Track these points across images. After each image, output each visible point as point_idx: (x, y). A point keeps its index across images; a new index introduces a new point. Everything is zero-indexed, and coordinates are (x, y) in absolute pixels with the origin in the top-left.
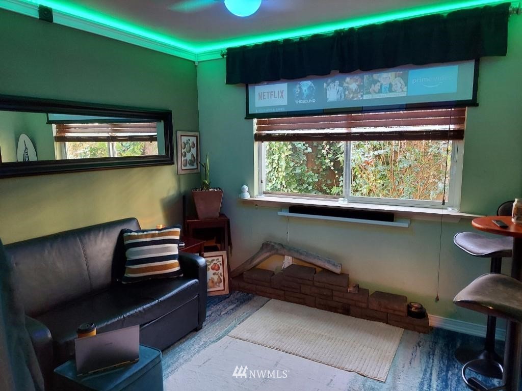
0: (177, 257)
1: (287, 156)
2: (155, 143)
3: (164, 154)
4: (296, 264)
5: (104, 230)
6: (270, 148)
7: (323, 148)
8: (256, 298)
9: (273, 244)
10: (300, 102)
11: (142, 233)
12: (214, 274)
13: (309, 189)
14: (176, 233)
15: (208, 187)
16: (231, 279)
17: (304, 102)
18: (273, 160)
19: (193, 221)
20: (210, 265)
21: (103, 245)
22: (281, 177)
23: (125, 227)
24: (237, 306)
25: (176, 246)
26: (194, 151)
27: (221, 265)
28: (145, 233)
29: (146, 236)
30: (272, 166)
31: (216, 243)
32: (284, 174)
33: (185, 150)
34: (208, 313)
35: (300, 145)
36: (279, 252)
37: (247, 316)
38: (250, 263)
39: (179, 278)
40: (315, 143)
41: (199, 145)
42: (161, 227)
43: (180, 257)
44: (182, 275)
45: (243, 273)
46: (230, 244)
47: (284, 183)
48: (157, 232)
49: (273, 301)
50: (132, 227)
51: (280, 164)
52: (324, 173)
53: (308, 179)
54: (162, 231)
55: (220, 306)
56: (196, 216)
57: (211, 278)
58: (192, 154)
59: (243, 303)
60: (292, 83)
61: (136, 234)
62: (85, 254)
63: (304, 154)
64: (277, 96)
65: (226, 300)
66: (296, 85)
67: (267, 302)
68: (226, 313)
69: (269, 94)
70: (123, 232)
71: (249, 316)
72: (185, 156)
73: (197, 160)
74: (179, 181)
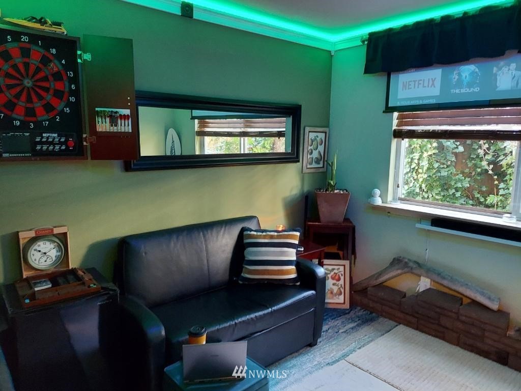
0: (295, 263)
1: (431, 155)
2: (283, 139)
3: (290, 151)
4: (435, 288)
5: (225, 227)
6: (410, 146)
7: (480, 147)
8: (381, 319)
9: (406, 260)
10: (457, 91)
11: (261, 233)
12: (334, 284)
13: (457, 196)
14: (295, 237)
15: (333, 188)
16: (353, 292)
17: (463, 91)
18: (412, 159)
19: (314, 223)
20: (329, 274)
21: (224, 241)
22: (421, 180)
23: (246, 225)
24: (358, 325)
25: (294, 251)
26: (321, 148)
27: (342, 275)
28: (264, 234)
29: (265, 237)
30: (410, 166)
31: (338, 249)
32: (425, 176)
33: (312, 147)
34: (325, 328)
35: (449, 143)
36: (414, 271)
37: (368, 340)
38: (376, 279)
39: (295, 286)
40: (469, 142)
41: (327, 143)
42: (280, 229)
43: (298, 264)
44: (298, 284)
45: (367, 288)
46: (354, 252)
47: (423, 186)
48: (276, 234)
49: (401, 328)
50: (252, 225)
51: (421, 165)
52: (479, 178)
53: (455, 183)
54: (281, 234)
55: (338, 322)
56: (318, 219)
57: (331, 288)
58: (319, 152)
59: (365, 323)
60: (448, 69)
61: (255, 233)
62: (207, 250)
63: (452, 153)
64: (426, 84)
65: (346, 316)
66: (454, 70)
67: (394, 327)
68: (345, 332)
69: (417, 83)
70: (243, 230)
71: (372, 341)
72: (311, 153)
73: (325, 159)
74: (303, 179)
